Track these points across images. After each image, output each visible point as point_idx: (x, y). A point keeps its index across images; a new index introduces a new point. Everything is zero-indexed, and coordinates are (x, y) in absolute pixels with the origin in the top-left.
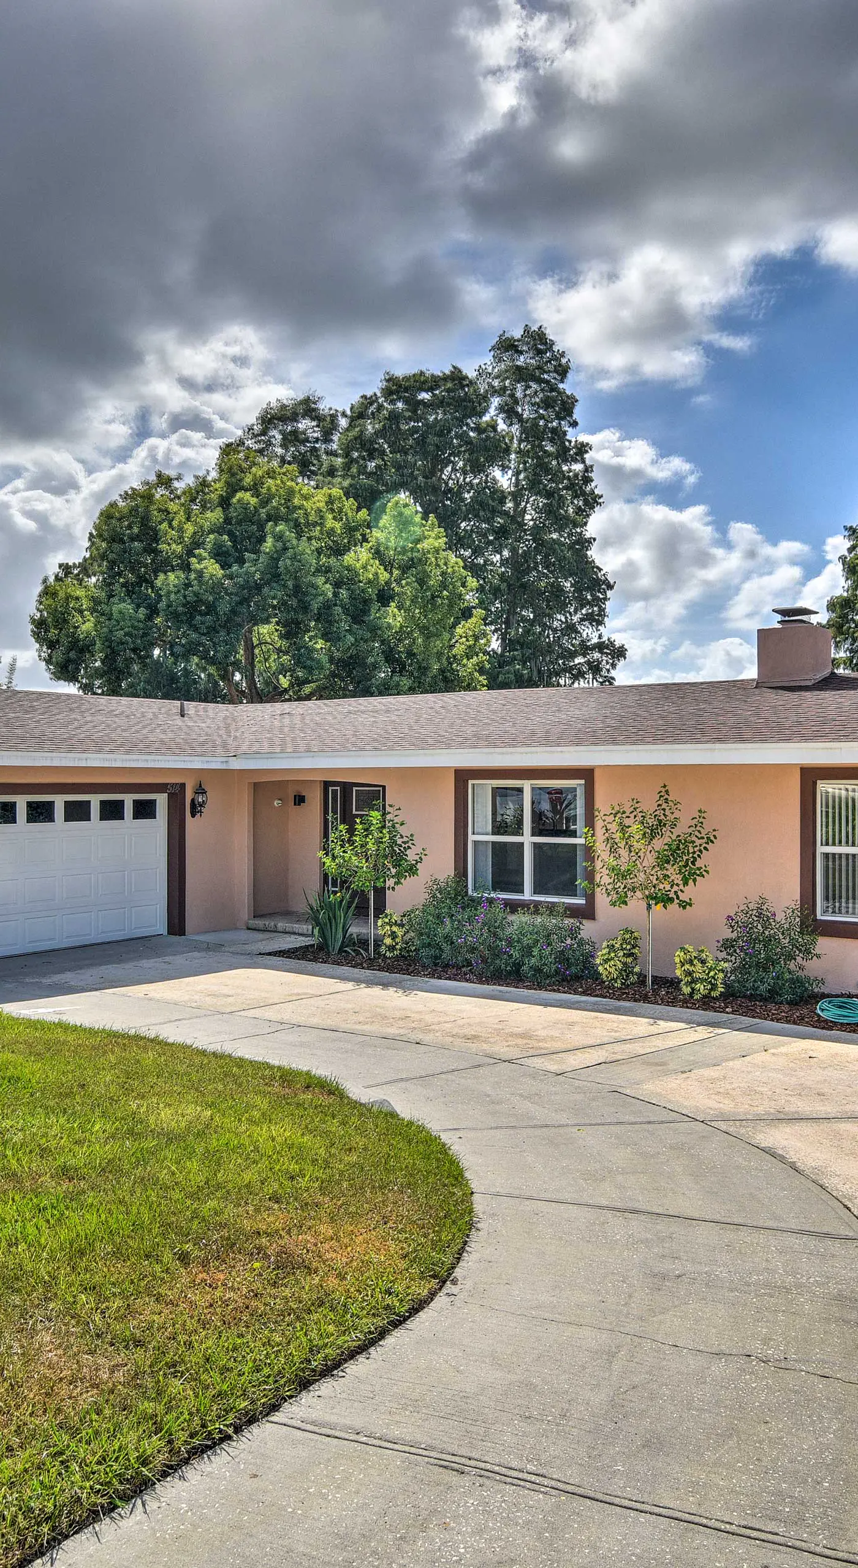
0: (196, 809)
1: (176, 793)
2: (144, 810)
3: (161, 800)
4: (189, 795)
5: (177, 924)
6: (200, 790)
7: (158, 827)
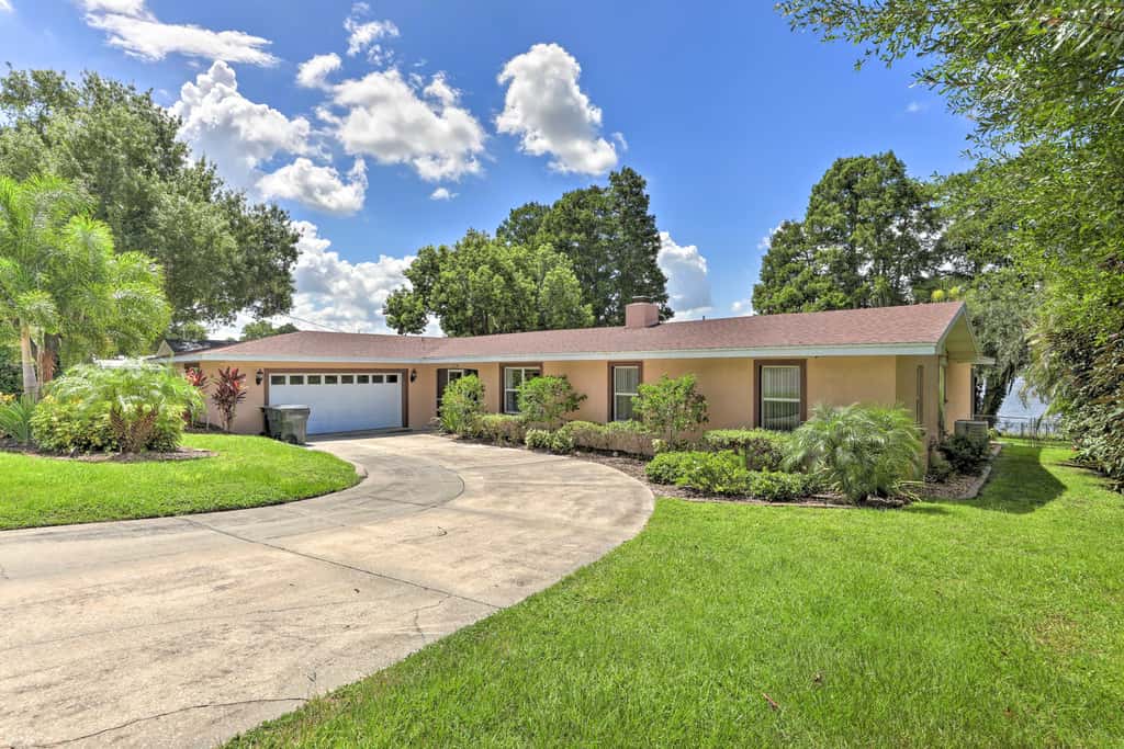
0: (413, 379)
1: (405, 372)
2: (393, 379)
3: (399, 376)
4: (410, 375)
5: (406, 422)
6: (414, 372)
7: (398, 386)
